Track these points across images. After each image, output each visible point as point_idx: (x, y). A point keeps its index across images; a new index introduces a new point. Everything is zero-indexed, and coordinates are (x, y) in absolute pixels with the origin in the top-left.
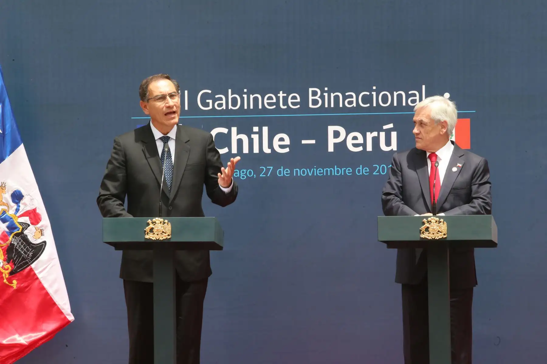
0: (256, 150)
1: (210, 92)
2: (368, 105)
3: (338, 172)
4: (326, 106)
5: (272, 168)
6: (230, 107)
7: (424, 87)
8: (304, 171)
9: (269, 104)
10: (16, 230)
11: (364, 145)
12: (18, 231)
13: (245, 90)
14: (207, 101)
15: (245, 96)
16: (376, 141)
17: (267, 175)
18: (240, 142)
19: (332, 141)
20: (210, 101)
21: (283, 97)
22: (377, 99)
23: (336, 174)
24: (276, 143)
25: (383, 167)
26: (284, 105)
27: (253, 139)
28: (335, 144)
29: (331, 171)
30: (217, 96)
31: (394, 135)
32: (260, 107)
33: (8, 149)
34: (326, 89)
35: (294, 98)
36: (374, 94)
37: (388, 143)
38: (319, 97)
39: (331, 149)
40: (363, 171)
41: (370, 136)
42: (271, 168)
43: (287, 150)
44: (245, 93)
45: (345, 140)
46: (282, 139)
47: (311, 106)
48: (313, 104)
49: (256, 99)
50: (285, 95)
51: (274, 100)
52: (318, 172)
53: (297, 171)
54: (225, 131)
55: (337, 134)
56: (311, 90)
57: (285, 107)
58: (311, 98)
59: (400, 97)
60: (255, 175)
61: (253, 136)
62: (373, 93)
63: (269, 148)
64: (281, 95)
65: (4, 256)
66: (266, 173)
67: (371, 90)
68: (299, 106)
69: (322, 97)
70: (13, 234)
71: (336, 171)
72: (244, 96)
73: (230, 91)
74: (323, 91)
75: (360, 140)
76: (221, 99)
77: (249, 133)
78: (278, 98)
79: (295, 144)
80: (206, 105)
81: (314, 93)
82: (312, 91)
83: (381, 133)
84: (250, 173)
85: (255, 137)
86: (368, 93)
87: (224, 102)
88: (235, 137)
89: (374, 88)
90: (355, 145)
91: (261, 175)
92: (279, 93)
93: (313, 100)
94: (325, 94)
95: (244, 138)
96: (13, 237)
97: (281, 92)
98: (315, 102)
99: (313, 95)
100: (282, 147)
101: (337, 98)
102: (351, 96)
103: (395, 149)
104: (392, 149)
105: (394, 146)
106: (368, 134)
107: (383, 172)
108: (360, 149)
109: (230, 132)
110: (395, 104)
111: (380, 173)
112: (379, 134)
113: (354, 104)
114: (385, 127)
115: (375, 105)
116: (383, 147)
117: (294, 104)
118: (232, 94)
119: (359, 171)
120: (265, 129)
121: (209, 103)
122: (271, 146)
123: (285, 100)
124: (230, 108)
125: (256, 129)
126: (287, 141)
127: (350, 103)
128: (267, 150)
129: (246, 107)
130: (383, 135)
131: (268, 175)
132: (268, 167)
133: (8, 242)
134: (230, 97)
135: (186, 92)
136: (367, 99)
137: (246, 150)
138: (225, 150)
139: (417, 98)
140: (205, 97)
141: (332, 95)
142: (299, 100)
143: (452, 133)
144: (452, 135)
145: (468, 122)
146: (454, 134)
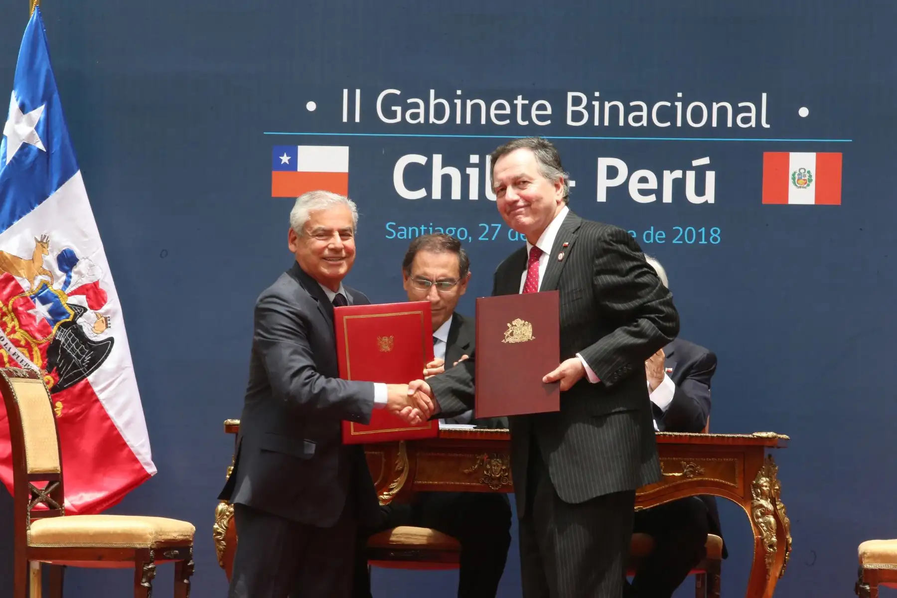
0: (474, 195)
1: (398, 92)
2: (668, 124)
4: (596, 123)
5: (500, 226)
6: (432, 119)
7: (764, 96)
9: (499, 117)
10: (64, 317)
11: (659, 192)
12: (68, 318)
13: (459, 92)
14: (394, 108)
15: (458, 102)
16: (679, 185)
17: (490, 238)
18: (446, 180)
19: (603, 184)
20: (398, 109)
21: (523, 105)
22: (683, 114)
25: (690, 232)
26: (523, 119)
27: (469, 175)
28: (609, 190)
30: (409, 101)
31: (710, 176)
32: (483, 121)
33: (55, 179)
34: (597, 94)
35: (542, 107)
36: (679, 105)
37: (700, 190)
38: (584, 108)
39: (602, 197)
40: (655, 236)
41: (669, 177)
42: (498, 226)
44: (458, 97)
45: (626, 184)
47: (569, 122)
48: (573, 120)
50: (527, 102)
51: (508, 111)
54: (421, 160)
55: (612, 172)
56: (570, 95)
57: (526, 123)
58: (570, 108)
59: (722, 111)
60: (470, 238)
61: (469, 171)
62: (676, 103)
64: (520, 101)
65: (43, 360)
67: (673, 99)
68: (549, 122)
69: (590, 108)
70: (58, 324)
72: (456, 101)
73: (432, 92)
74: (591, 98)
75: (653, 184)
76: (417, 106)
77: (463, 165)
78: (514, 107)
80: (392, 115)
81: (577, 101)
82: (573, 97)
83: (688, 172)
84: (462, 233)
85: (473, 173)
86: (669, 104)
87: (421, 111)
88: (438, 171)
90: (643, 192)
91: (480, 239)
92: (516, 99)
93: (573, 112)
94: (594, 103)
95: (455, 173)
96: (59, 329)
97: (520, 97)
98: (577, 116)
99: (574, 104)
101: (614, 110)
102: (640, 108)
103: (711, 200)
104: (707, 201)
105: (710, 196)
106: (666, 173)
107: (690, 239)
108: (652, 198)
109: (430, 163)
110: (714, 124)
111: (684, 241)
112: (684, 175)
113: (644, 122)
114: (696, 163)
115: (679, 124)
116: (692, 197)
117: (540, 118)
118: (435, 99)
119: (648, 237)
121: (395, 112)
123: (526, 110)
124: (431, 122)
125: (474, 159)
127: (638, 119)
129: (458, 121)
130: (691, 176)
131: (493, 239)
132: (493, 225)
133: (50, 337)
134: (433, 102)
135: (358, 92)
136: (667, 114)
137: (456, 194)
138: (421, 193)
139: (753, 115)
140: (389, 101)
141: (607, 105)
142: (549, 111)
143: (810, 176)
144: (810, 181)
145: (837, 158)
146: (814, 178)
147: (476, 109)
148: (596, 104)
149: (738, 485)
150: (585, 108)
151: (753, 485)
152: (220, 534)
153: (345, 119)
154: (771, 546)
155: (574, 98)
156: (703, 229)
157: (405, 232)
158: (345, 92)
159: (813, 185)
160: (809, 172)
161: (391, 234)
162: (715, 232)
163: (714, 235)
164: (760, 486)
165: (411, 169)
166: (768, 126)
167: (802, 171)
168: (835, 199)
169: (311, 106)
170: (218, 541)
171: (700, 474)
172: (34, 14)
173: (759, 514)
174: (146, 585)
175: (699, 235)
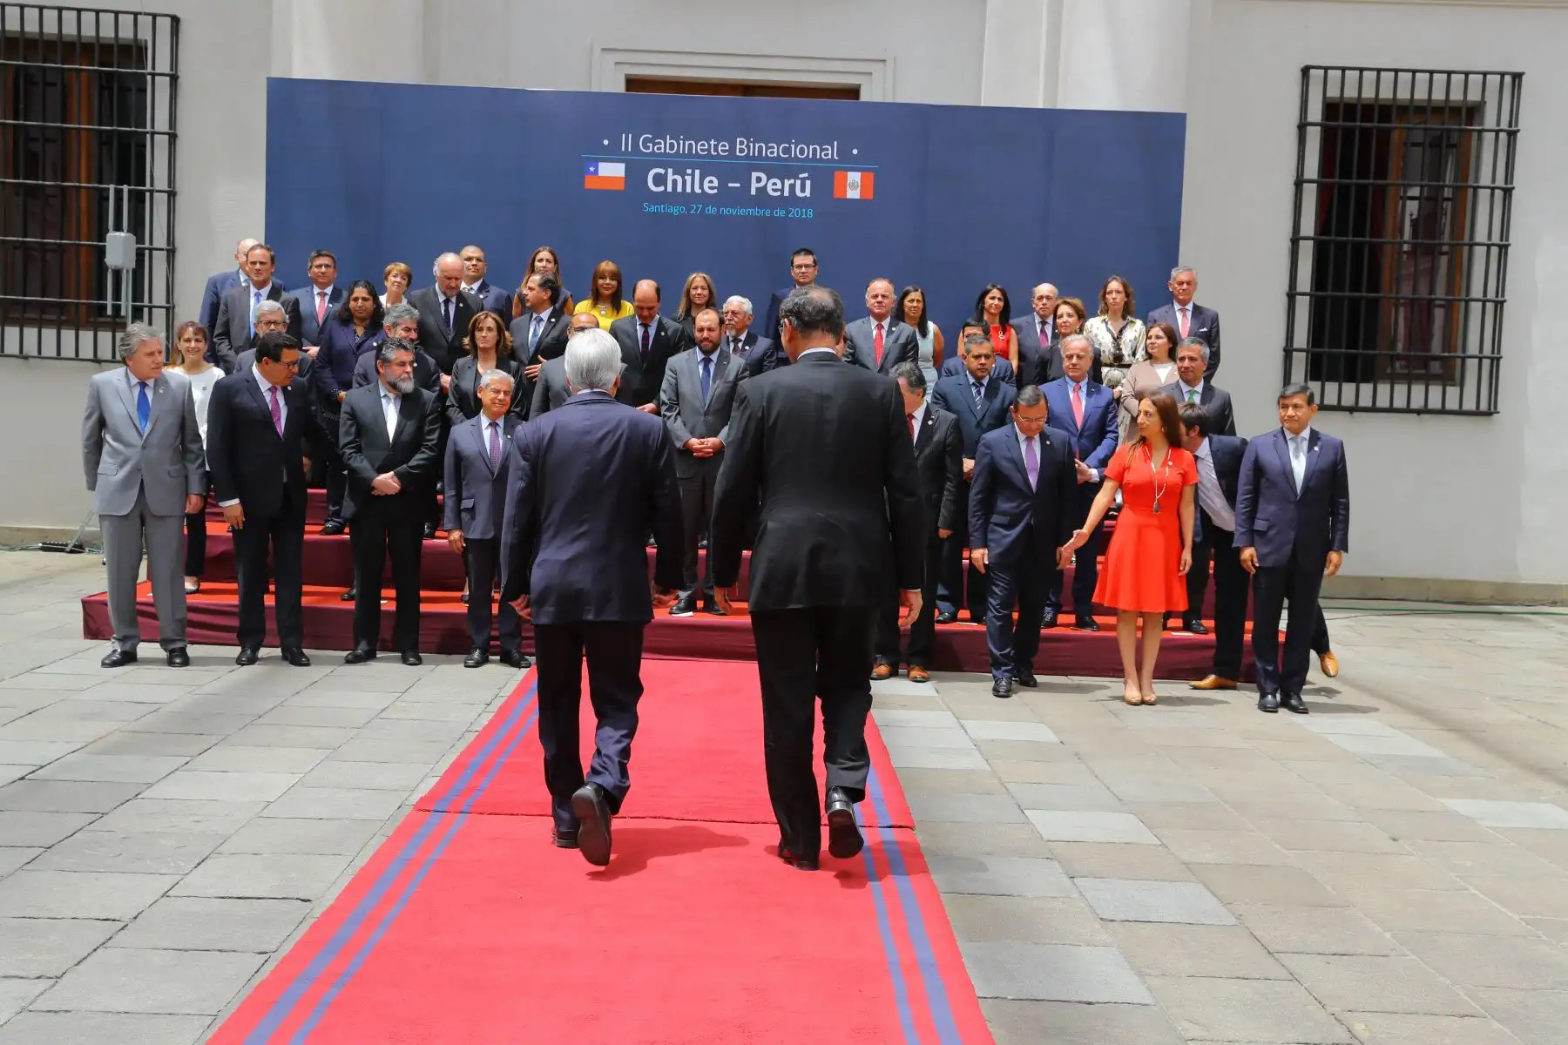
0: (688, 190)
3: (758, 212)
4: (751, 154)
6: (668, 151)
9: (702, 150)
11: (782, 190)
15: (681, 142)
16: (792, 187)
18: (675, 182)
19: (754, 186)
20: (651, 145)
22: (795, 150)
24: (706, 185)
28: (757, 189)
31: (808, 183)
32: (694, 152)
36: (793, 146)
37: (803, 190)
38: (745, 147)
39: (753, 192)
40: (780, 213)
41: (787, 183)
42: (700, 206)
43: (715, 191)
46: (711, 182)
47: (738, 154)
49: (690, 145)
51: (706, 147)
52: (742, 212)
54: (662, 171)
55: (759, 180)
56: (738, 140)
58: (738, 146)
59: (814, 150)
60: (686, 212)
61: (686, 177)
63: (700, 188)
66: (696, 211)
69: (748, 147)
71: (756, 212)
74: (749, 142)
75: (779, 186)
77: (683, 175)
78: (709, 145)
79: (722, 186)
84: (682, 210)
85: (688, 178)
87: (662, 146)
88: (670, 177)
90: (774, 190)
91: (691, 212)
95: (679, 178)
98: (742, 151)
100: (711, 188)
101: (761, 148)
103: (808, 195)
105: (808, 193)
108: (779, 193)
109: (666, 173)
110: (811, 157)
114: (801, 176)
116: (798, 193)
120: (697, 172)
122: (701, 186)
125: (689, 171)
126: (716, 183)
128: (698, 190)
130: (798, 182)
134: (668, 142)
137: (679, 189)
138: (661, 189)
139: (830, 152)
142: (727, 148)
148: (751, 144)
155: (740, 141)
159: (859, 189)
175: (802, 214)
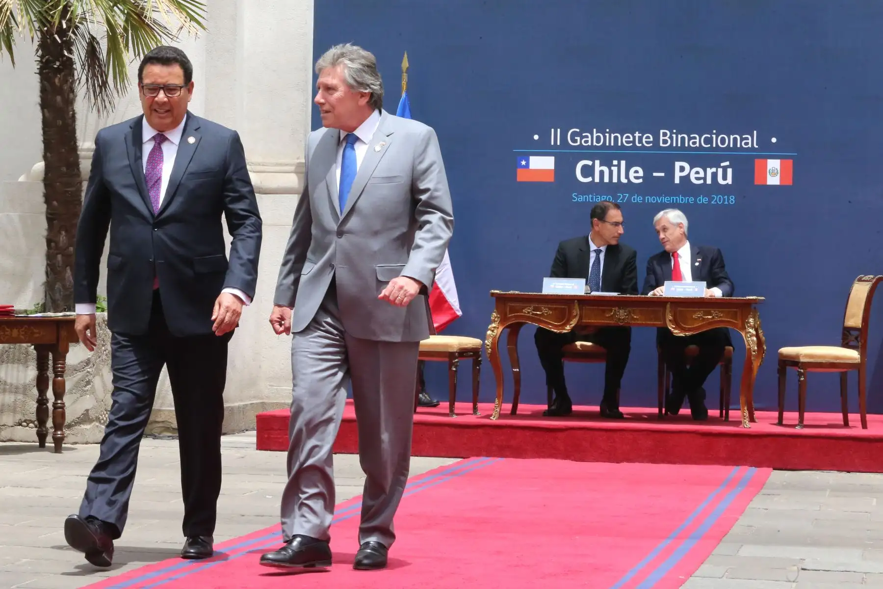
1: (578, 130)
2: (709, 145)
5: (627, 195)
7: (755, 132)
8: (654, 199)
13: (608, 130)
14: (576, 138)
21: (639, 136)
23: (681, 202)
25: (720, 198)
26: (639, 143)
27: (612, 171)
29: (677, 199)
30: (584, 134)
34: (675, 131)
35: (648, 137)
44: (607, 133)
45: (689, 174)
48: (663, 143)
50: (641, 135)
53: (648, 198)
57: (640, 145)
62: (713, 136)
64: (637, 135)
67: (712, 134)
68: (651, 145)
73: (595, 130)
76: (587, 137)
80: (575, 141)
81: (665, 135)
82: (663, 133)
83: (719, 169)
86: (709, 136)
89: (714, 131)
93: (663, 140)
94: (673, 135)
97: (637, 133)
99: (663, 136)
102: (695, 138)
104: (728, 183)
106: (708, 169)
107: (720, 201)
111: (717, 203)
112: (717, 170)
113: (698, 145)
115: (714, 146)
117: (647, 142)
118: (596, 133)
119: (700, 200)
121: (577, 140)
123: (640, 139)
124: (594, 145)
127: (694, 143)
129: (607, 144)
131: (624, 201)
132: (624, 194)
135: (559, 130)
136: (708, 141)
140: (574, 135)
141: (680, 136)
143: (777, 171)
144: (777, 173)
145: (790, 162)
146: (779, 172)
147: (616, 138)
149: (739, 322)
150: (669, 138)
151: (746, 322)
152: (488, 345)
153: (552, 143)
154: (754, 351)
156: (726, 197)
157: (582, 198)
158: (553, 130)
160: (777, 169)
161: (575, 199)
162: (732, 198)
163: (731, 199)
164: (748, 323)
165: (584, 167)
166: (757, 147)
167: (774, 169)
168: (789, 182)
169: (536, 137)
170: (488, 349)
171: (720, 317)
172: (404, 95)
173: (749, 336)
174: (454, 369)
